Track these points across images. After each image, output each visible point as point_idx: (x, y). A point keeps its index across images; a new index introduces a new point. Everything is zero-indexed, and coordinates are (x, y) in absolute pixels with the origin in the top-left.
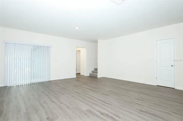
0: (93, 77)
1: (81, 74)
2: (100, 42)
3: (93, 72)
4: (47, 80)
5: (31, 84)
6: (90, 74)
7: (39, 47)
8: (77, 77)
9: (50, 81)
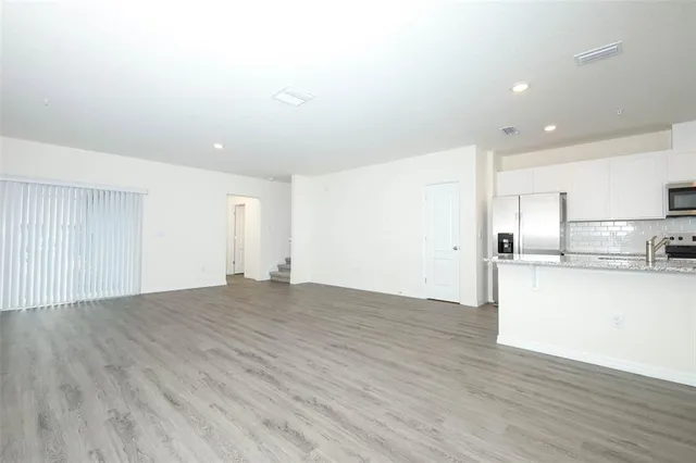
0: (279, 282)
1: (246, 276)
2: (299, 182)
3: (281, 268)
4: (131, 291)
5: (76, 304)
6: (272, 275)
7: (107, 193)
8: (228, 284)
9: (140, 297)
